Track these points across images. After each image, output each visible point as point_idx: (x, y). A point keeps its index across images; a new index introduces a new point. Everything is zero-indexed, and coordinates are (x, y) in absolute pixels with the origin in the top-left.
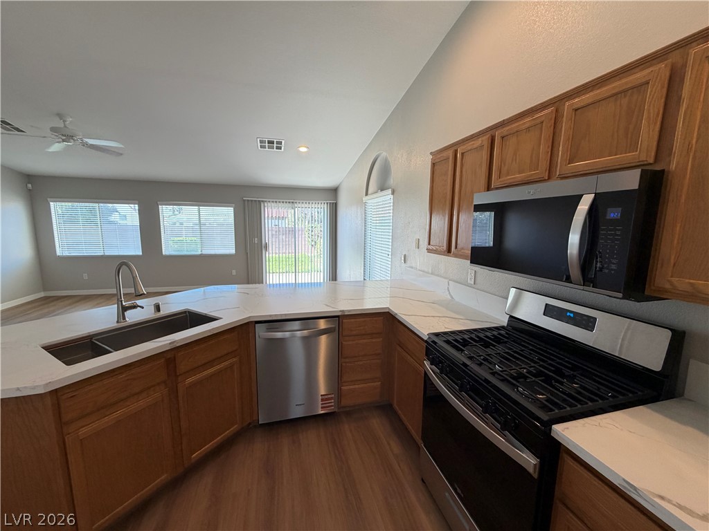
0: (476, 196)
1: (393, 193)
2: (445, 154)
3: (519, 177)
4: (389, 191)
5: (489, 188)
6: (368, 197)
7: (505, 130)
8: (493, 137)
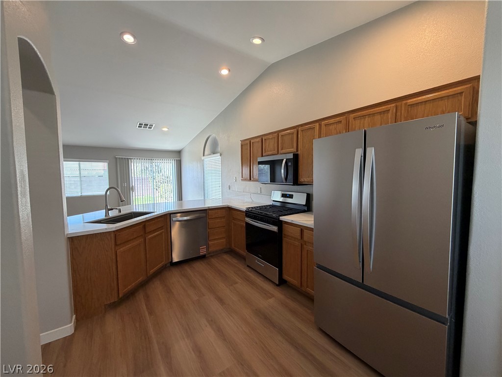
0: (258, 158)
1: (221, 155)
2: (246, 142)
3: (270, 153)
4: (219, 154)
5: (262, 156)
6: (204, 157)
7: (265, 137)
8: (262, 139)
